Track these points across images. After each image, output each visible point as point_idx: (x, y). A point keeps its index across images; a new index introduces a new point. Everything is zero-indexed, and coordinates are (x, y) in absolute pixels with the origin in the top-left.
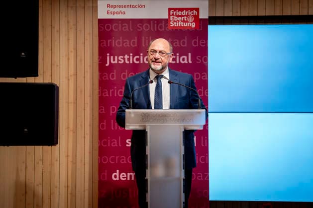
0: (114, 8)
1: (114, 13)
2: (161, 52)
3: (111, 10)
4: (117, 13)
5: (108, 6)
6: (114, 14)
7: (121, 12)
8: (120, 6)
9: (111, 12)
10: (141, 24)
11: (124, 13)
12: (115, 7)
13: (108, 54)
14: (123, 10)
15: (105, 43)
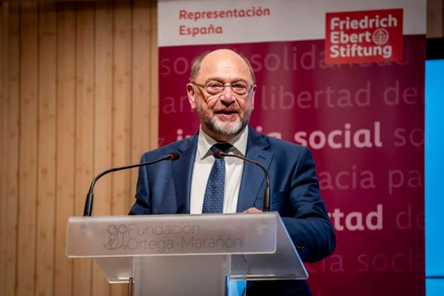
0: (196, 18)
1: (195, 32)
2: (235, 84)
3: (190, 24)
4: (204, 31)
5: (183, 15)
6: (194, 34)
7: (211, 27)
8: (209, 15)
9: (188, 30)
10: (259, 56)
11: (219, 30)
12: (197, 16)
13: (180, 132)
14: (217, 22)
15: (173, 105)
